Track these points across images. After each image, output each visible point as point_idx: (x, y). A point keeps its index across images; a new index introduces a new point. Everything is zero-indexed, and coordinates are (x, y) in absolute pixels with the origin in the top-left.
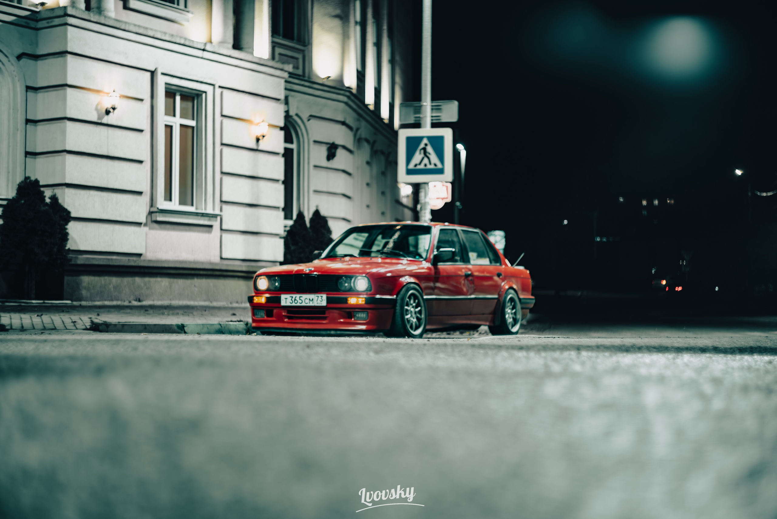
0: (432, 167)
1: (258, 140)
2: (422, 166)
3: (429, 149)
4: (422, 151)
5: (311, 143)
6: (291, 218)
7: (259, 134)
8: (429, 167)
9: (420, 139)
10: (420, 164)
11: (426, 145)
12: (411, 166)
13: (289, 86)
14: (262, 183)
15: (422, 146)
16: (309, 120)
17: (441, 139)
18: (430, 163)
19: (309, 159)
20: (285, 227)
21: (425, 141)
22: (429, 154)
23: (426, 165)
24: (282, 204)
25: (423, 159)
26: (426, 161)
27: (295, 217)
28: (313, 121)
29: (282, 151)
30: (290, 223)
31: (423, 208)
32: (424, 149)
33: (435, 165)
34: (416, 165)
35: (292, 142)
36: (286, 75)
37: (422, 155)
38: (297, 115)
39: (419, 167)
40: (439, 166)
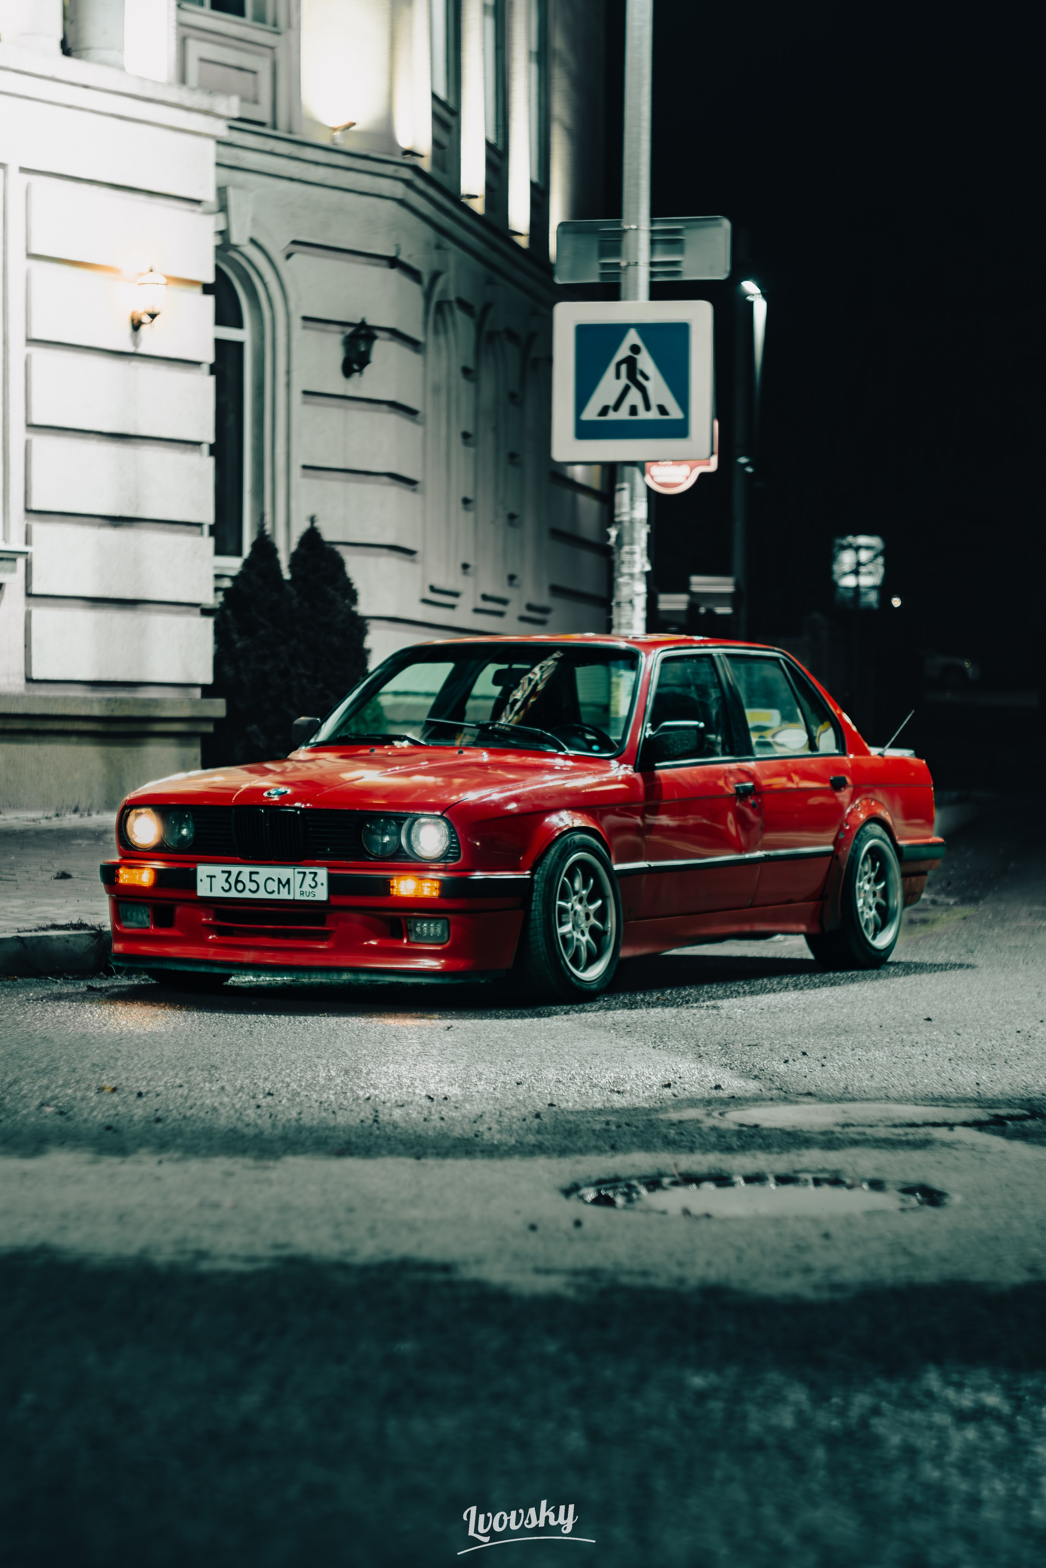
0: (653, 415)
1: (136, 326)
2: (623, 414)
3: (646, 362)
4: (624, 368)
5: (297, 322)
6: (238, 553)
7: (141, 309)
8: (643, 415)
9: (618, 331)
10: (616, 407)
11: (635, 349)
12: (591, 413)
13: (231, 156)
14: (150, 454)
15: (623, 352)
16: (289, 256)
17: (682, 330)
18: (648, 407)
19: (288, 372)
20: (218, 577)
21: (633, 337)
22: (646, 378)
23: (633, 410)
24: (208, 516)
25: (626, 389)
26: (634, 397)
27: (247, 550)
28: (301, 259)
29: (208, 356)
30: (233, 565)
31: (626, 539)
32: (631, 362)
33: (662, 410)
34: (604, 411)
35: (239, 325)
36: (220, 129)
37: (624, 380)
38: (253, 241)
39: (612, 416)
40: (676, 413)
